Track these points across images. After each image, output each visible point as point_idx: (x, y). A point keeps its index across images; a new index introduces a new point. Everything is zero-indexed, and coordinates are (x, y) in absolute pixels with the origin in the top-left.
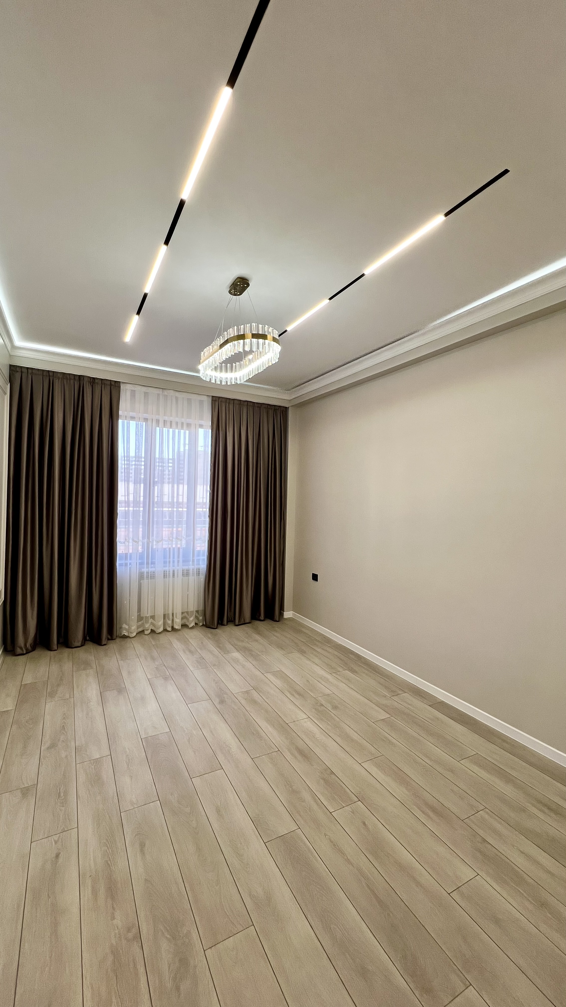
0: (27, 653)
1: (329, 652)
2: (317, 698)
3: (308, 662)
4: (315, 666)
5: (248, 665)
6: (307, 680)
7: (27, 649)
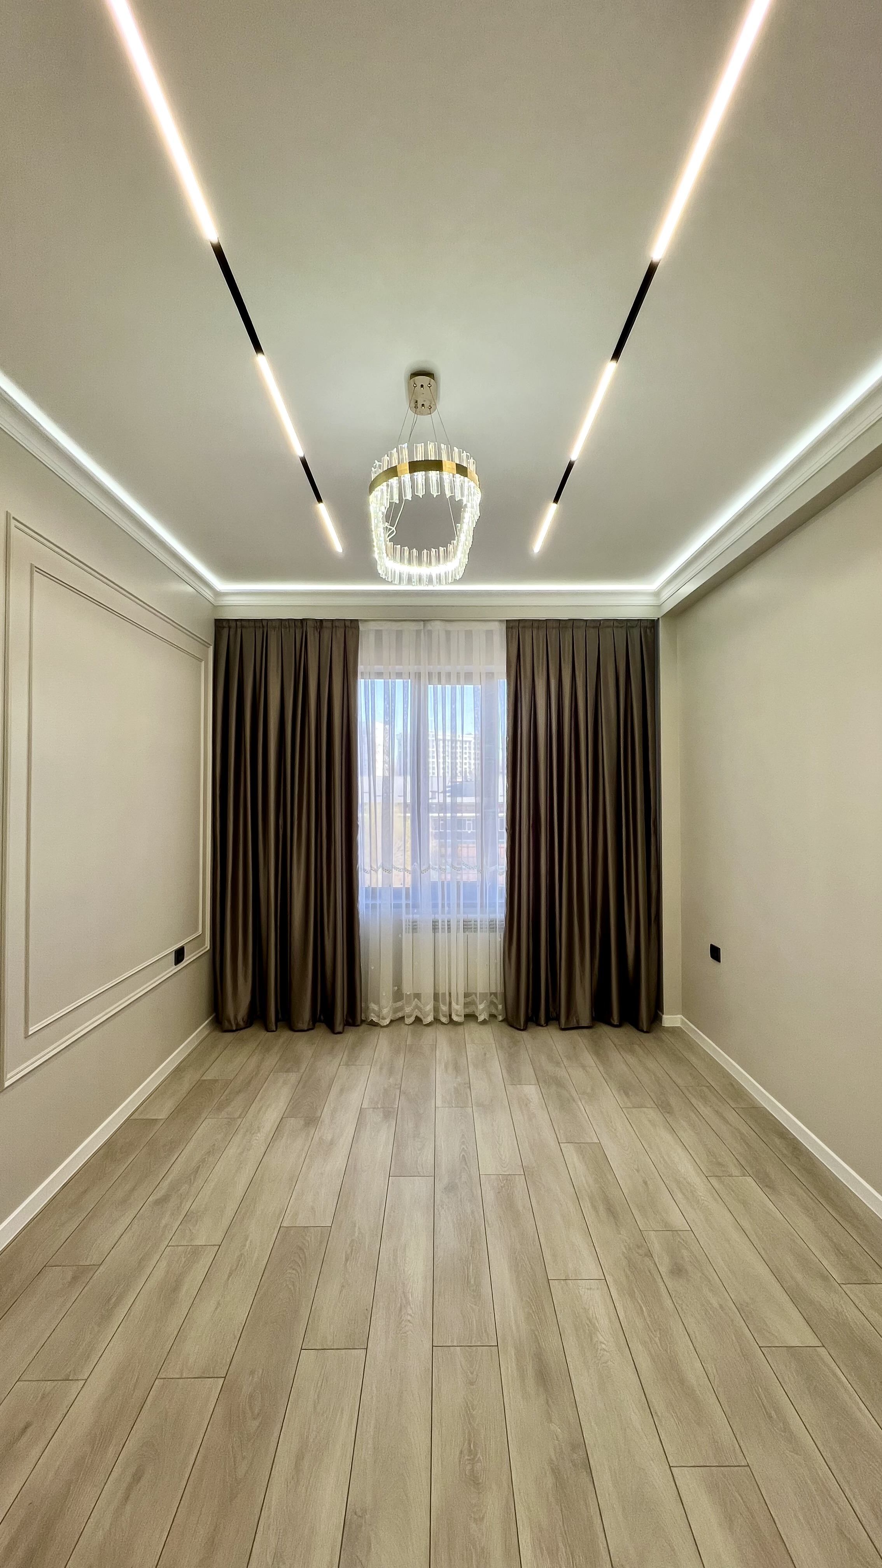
0: (236, 1030)
1: (726, 1121)
2: (645, 1233)
3: (667, 1137)
4: (680, 1150)
5: (542, 1118)
6: (643, 1181)
7: (237, 1024)
